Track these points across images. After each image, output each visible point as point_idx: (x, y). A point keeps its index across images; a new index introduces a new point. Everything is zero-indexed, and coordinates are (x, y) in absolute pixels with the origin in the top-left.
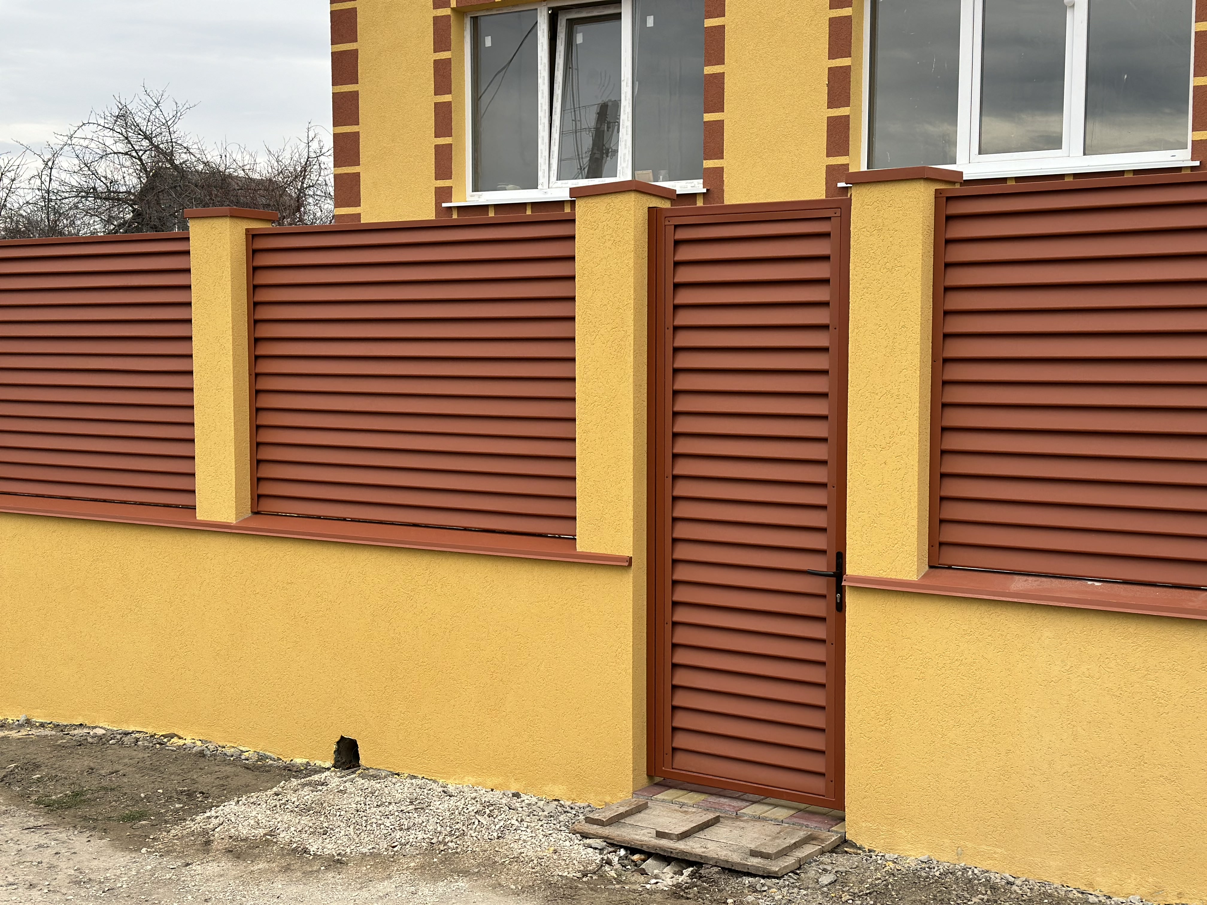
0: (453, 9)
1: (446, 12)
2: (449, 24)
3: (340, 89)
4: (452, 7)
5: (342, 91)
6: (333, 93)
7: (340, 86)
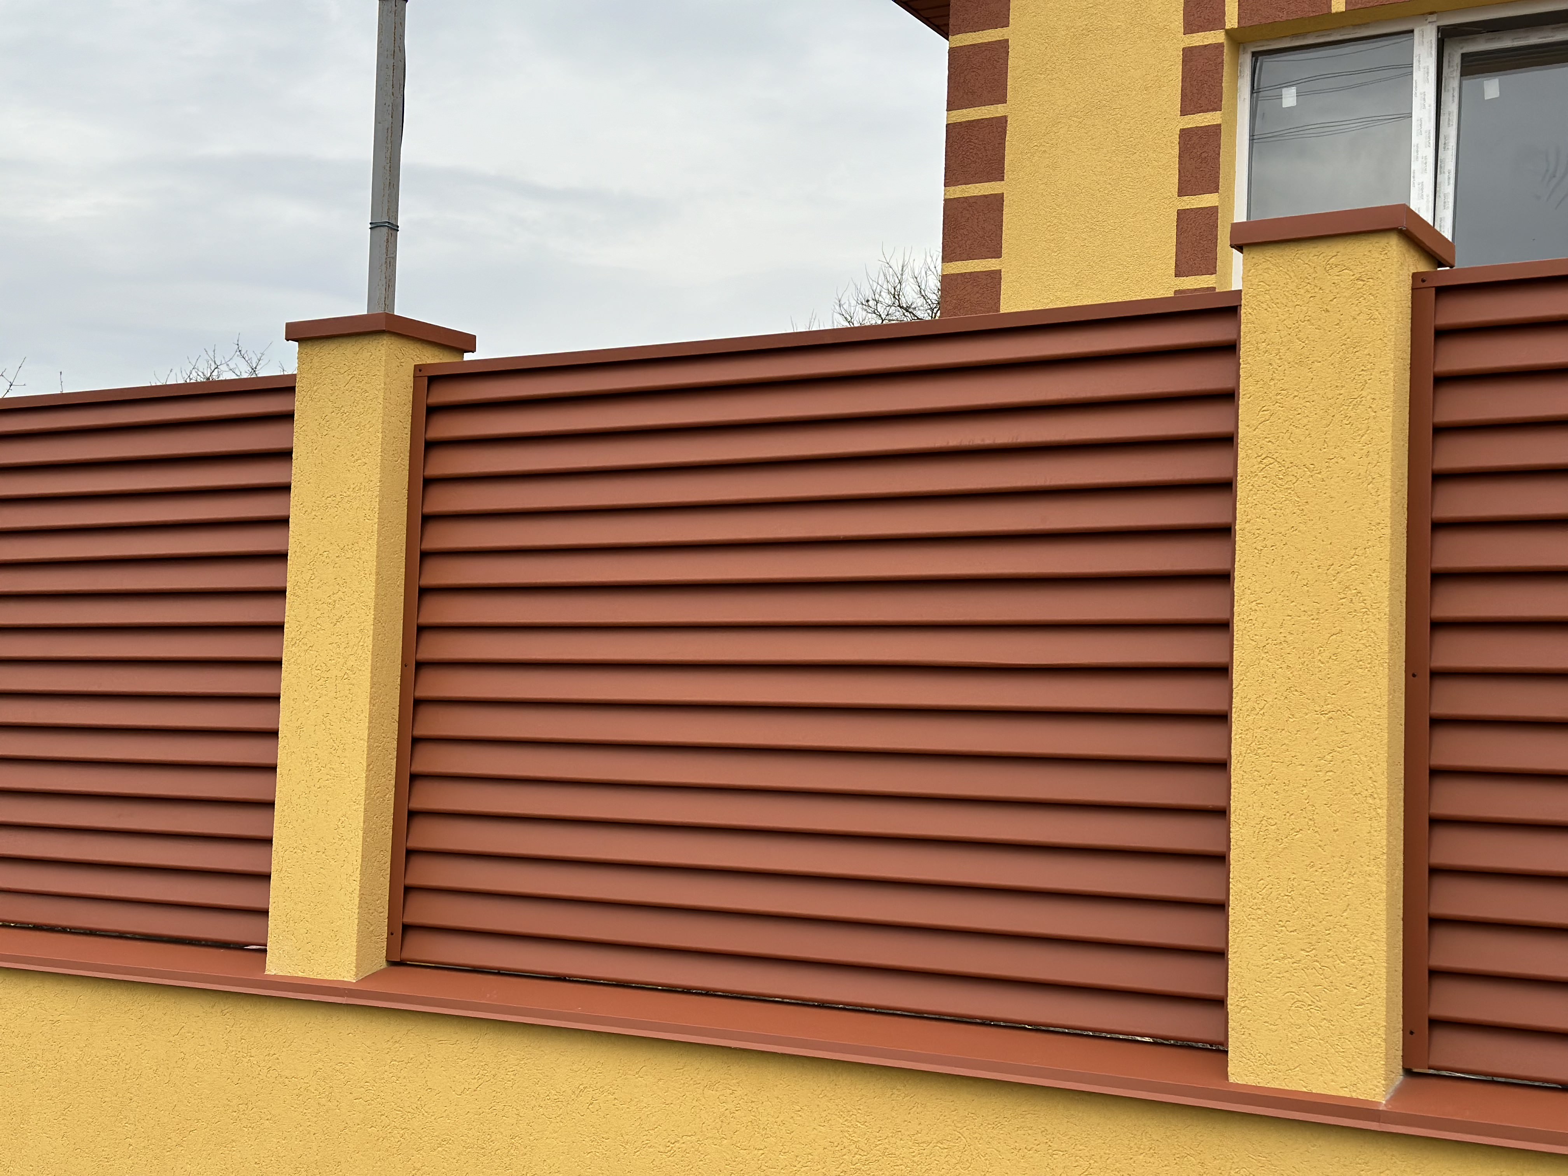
0: (1229, 33)
1: (1217, 37)
2: (1219, 60)
3: (963, 191)
4: (1227, 27)
5: (966, 195)
6: (945, 200)
7: (964, 186)
